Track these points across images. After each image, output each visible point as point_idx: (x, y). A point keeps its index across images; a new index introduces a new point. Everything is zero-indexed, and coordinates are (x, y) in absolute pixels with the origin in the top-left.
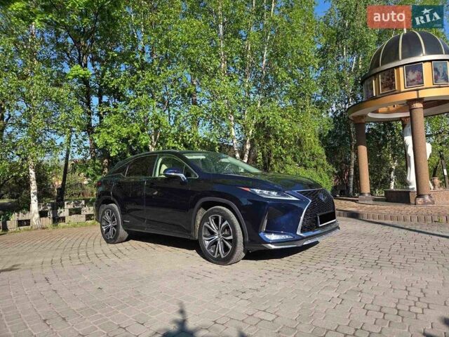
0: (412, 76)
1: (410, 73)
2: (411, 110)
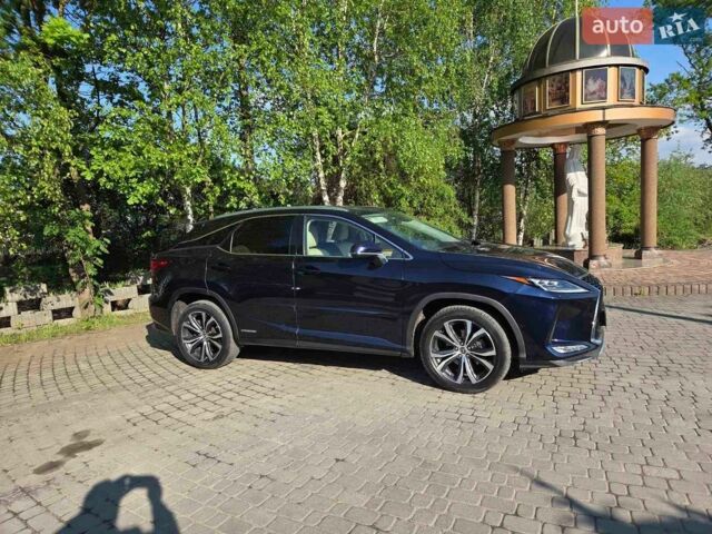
0: (593, 86)
1: (590, 82)
2: (590, 138)
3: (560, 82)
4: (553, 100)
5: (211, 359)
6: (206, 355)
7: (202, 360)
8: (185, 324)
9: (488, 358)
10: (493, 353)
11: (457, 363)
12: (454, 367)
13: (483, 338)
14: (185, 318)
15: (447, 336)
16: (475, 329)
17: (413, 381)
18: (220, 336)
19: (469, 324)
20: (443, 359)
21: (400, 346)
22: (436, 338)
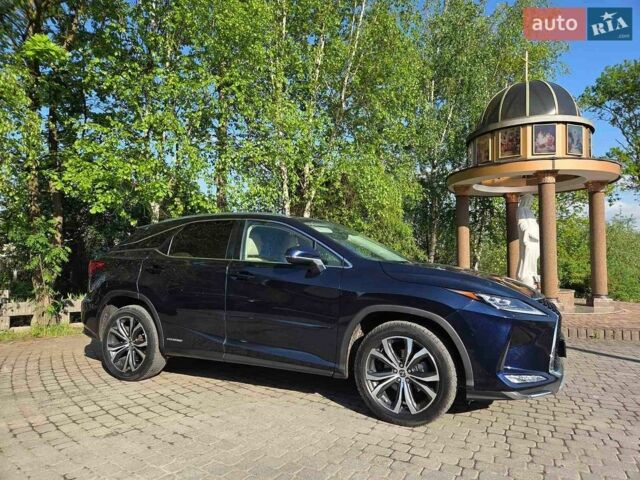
0: (543, 139)
1: (540, 135)
2: (541, 185)
3: (512, 134)
4: (506, 151)
5: (133, 370)
6: (128, 365)
7: (124, 370)
8: (112, 330)
9: (430, 384)
10: (435, 378)
11: (395, 387)
12: (392, 392)
13: (425, 360)
14: (112, 323)
15: (386, 355)
16: (416, 349)
17: (347, 407)
18: (145, 344)
19: (410, 342)
20: (380, 382)
21: (332, 365)
22: (373, 357)
